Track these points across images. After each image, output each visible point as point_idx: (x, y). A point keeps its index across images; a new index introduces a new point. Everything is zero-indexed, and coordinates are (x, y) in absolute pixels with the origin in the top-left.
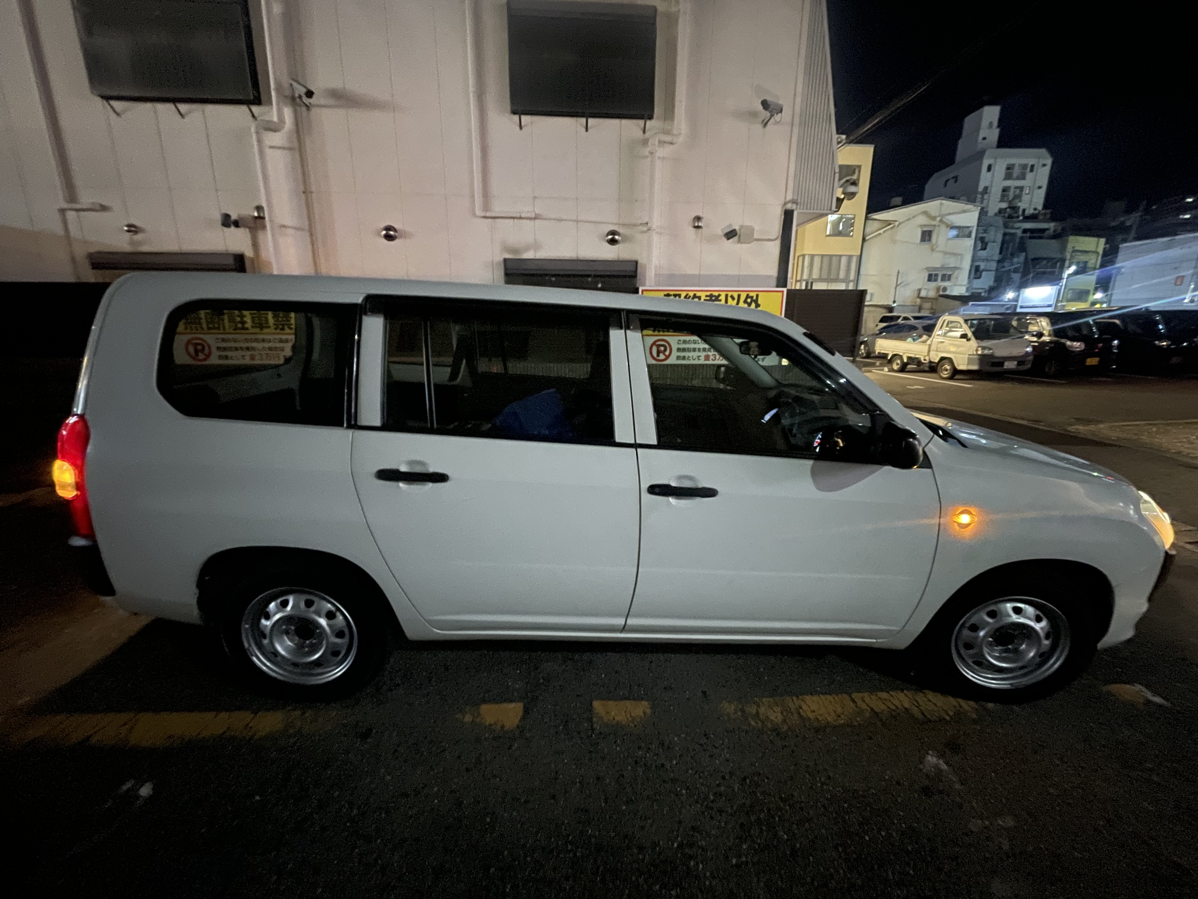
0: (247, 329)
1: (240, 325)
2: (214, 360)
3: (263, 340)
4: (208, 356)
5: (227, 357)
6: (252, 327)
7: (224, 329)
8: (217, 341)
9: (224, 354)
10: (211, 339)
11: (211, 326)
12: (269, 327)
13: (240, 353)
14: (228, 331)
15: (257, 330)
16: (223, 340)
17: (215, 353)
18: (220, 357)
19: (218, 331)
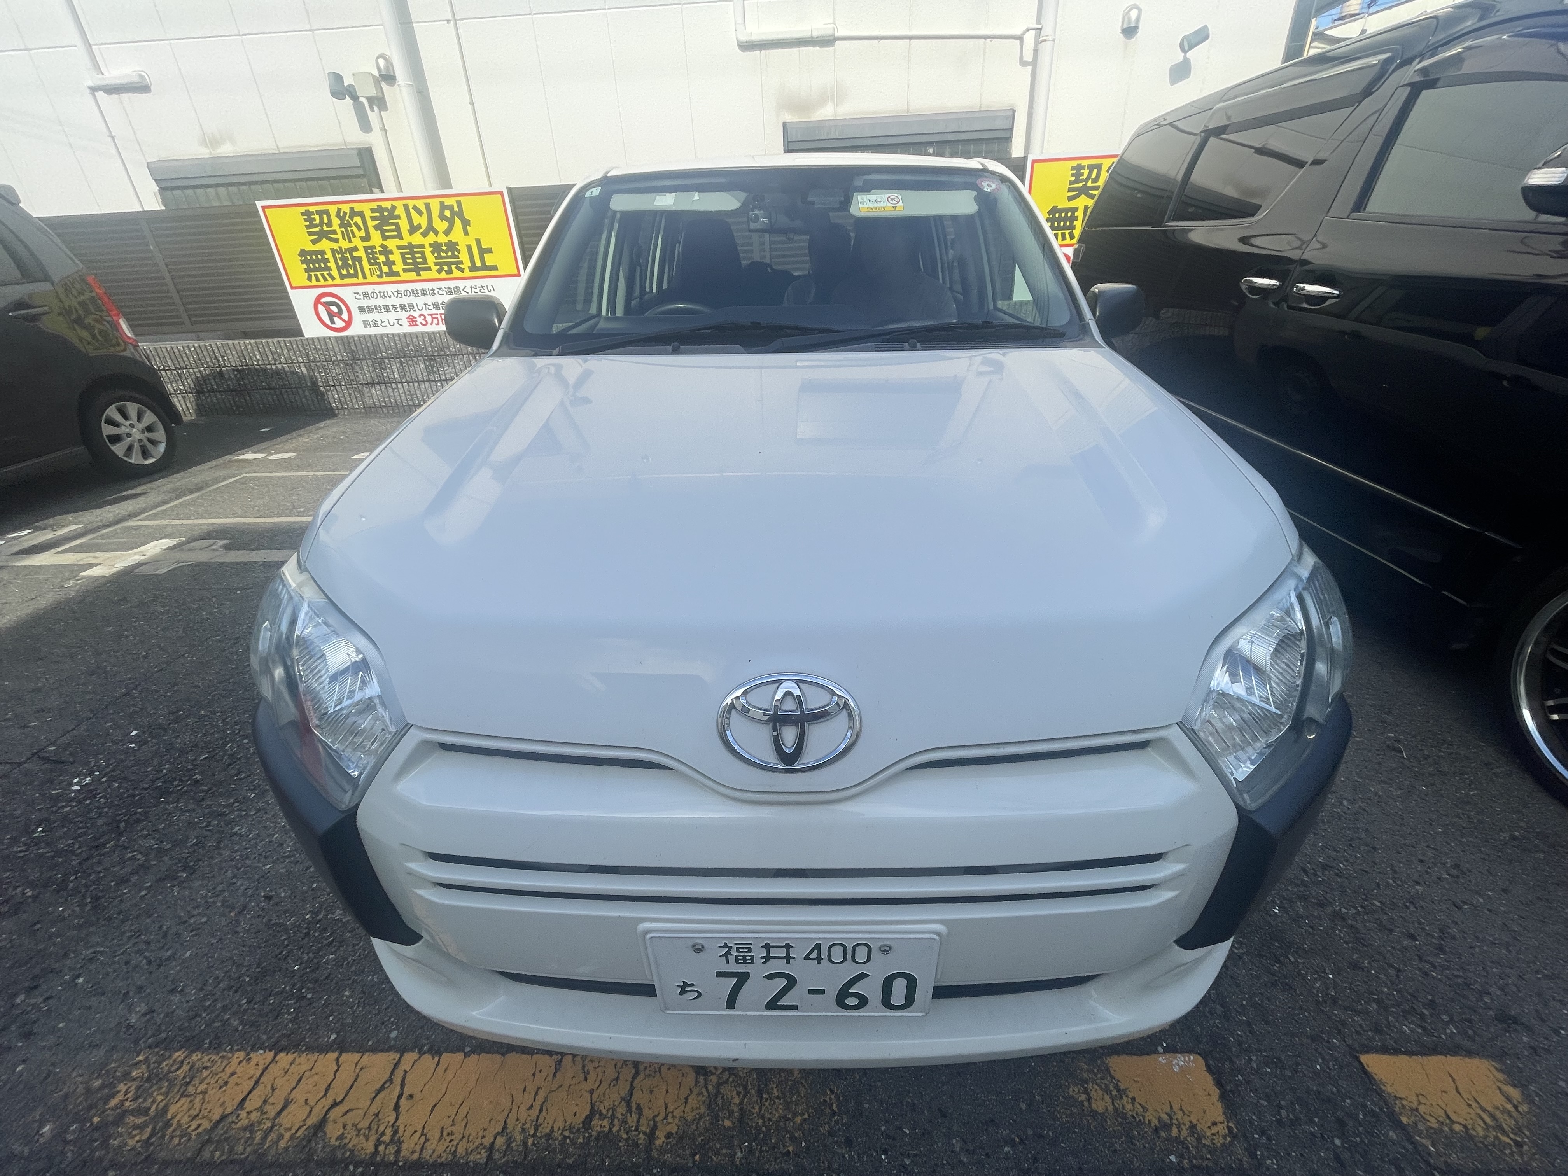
0: (397, 274)
1: (385, 269)
2: (357, 329)
3: (424, 292)
4: (348, 324)
5: (375, 323)
6: (405, 270)
7: (365, 277)
8: (358, 297)
9: (370, 317)
10: (346, 293)
11: (344, 272)
12: (429, 269)
13: (392, 316)
14: (370, 279)
15: (413, 275)
16: (366, 295)
17: (358, 317)
18: (365, 323)
19: (354, 280)
